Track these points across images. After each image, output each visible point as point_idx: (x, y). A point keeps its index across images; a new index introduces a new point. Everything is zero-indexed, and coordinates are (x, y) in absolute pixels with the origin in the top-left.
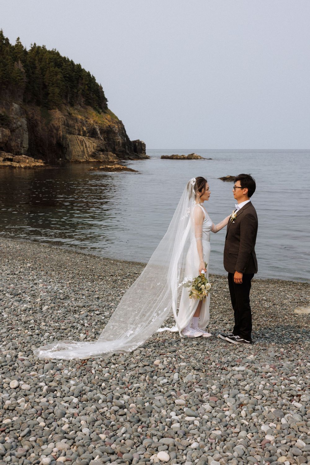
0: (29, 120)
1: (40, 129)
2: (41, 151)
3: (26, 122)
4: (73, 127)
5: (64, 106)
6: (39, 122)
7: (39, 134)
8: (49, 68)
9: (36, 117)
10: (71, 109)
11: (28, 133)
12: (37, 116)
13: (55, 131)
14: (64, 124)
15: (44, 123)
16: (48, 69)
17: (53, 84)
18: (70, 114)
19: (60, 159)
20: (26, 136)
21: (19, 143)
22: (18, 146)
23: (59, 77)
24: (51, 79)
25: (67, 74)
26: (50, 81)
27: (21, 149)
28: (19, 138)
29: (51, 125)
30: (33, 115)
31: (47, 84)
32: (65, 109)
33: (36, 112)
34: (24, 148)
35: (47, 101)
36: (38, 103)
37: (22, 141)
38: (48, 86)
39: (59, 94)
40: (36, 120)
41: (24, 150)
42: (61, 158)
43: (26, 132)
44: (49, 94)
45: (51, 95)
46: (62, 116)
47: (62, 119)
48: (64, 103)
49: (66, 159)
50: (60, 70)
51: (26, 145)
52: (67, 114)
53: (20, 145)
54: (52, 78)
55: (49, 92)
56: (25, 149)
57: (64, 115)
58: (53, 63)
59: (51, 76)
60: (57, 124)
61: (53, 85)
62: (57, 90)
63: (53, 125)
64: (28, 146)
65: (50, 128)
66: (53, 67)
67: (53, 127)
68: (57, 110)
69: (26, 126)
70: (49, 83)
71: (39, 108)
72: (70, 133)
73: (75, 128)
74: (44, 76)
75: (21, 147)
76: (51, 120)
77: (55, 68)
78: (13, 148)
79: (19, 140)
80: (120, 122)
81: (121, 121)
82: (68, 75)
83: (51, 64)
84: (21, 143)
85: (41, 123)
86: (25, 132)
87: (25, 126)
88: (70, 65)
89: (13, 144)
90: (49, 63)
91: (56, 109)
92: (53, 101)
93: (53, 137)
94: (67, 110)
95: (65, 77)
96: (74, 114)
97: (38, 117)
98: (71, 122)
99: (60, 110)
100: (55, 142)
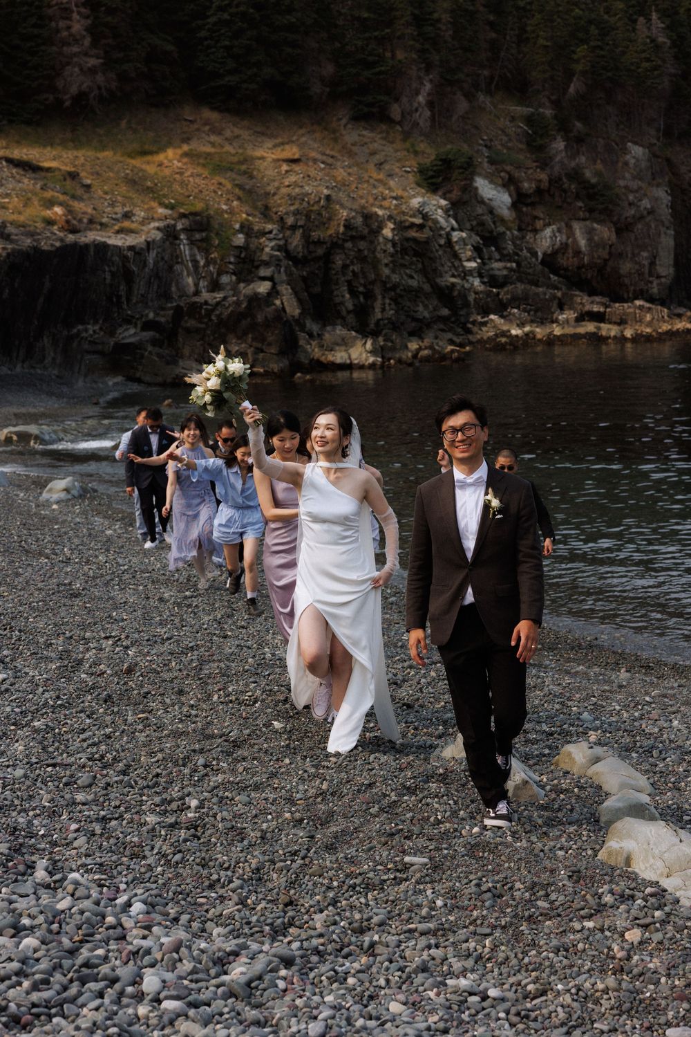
0: (677, 191)
3: (670, 198)
11: (673, 232)
20: (667, 241)
21: (646, 263)
22: (641, 274)
27: (651, 282)
28: (644, 247)
34: (659, 277)
37: (655, 257)
41: (660, 285)
43: (668, 228)
51: (666, 268)
53: (647, 271)
56: (663, 280)
64: (672, 270)
69: (669, 211)
75: (651, 274)
78: (627, 281)
79: (645, 254)
84: (652, 264)
86: (663, 229)
87: (665, 212)
89: (626, 267)
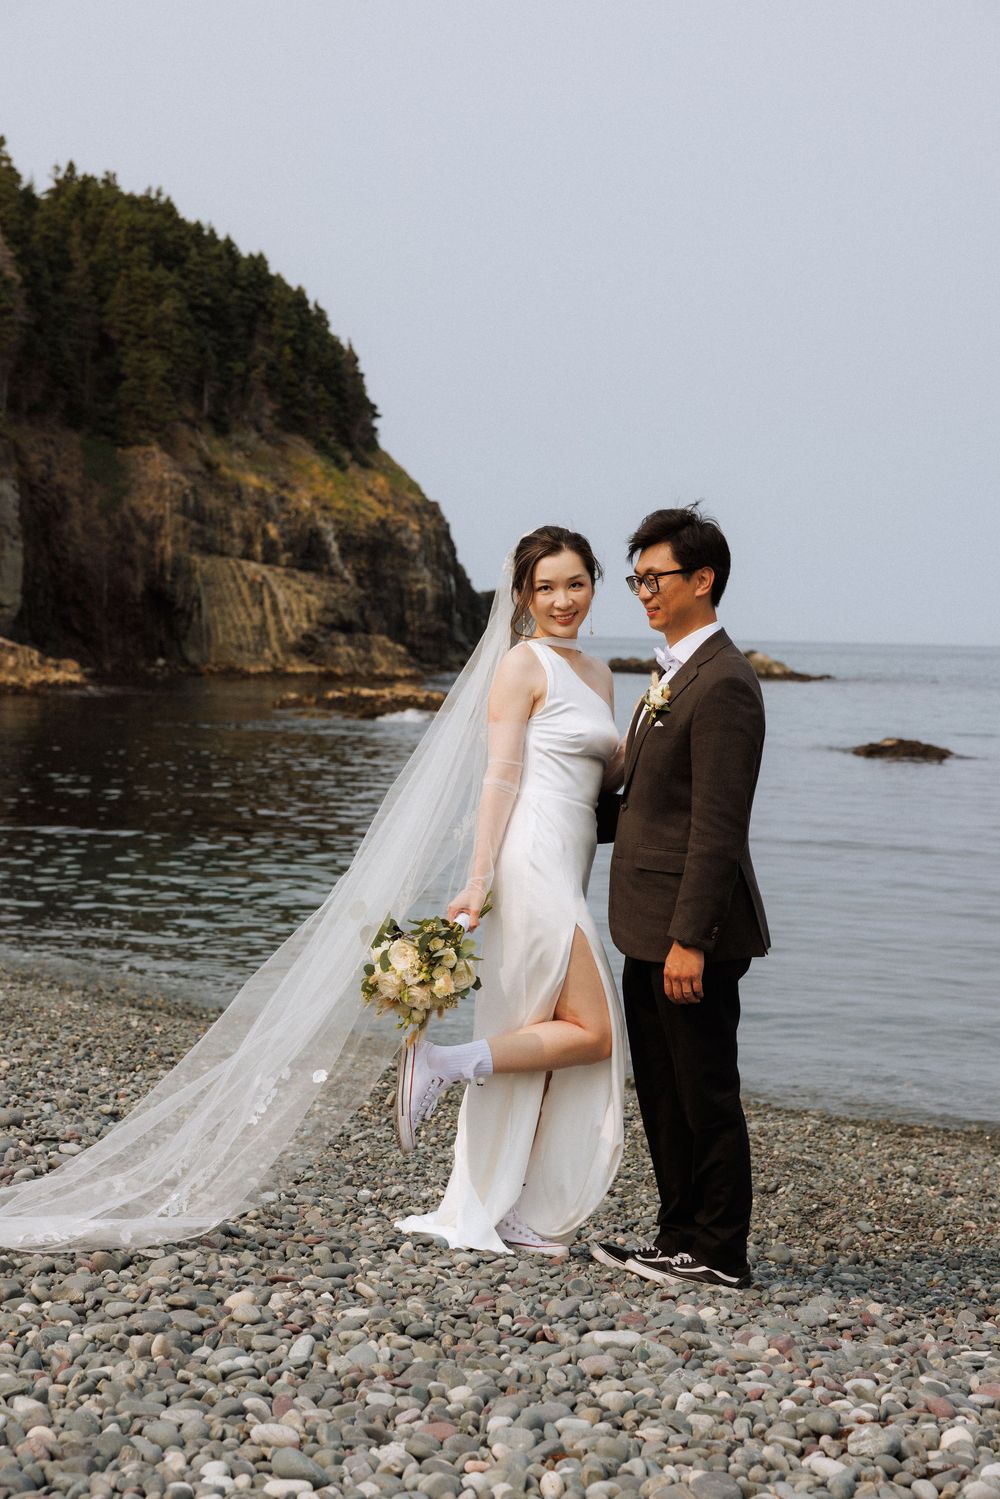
0: (29, 488)
1: (78, 529)
2: (77, 625)
3: (17, 496)
4: (224, 523)
5: (184, 431)
6: (74, 500)
7: (69, 548)
8: (128, 268)
9: (59, 477)
10: (216, 443)
11: (20, 544)
12: (65, 472)
13: (141, 539)
14: (184, 511)
15: (95, 501)
16: (124, 271)
17: (142, 337)
18: (210, 467)
19: (161, 662)
20: (13, 557)
23: (168, 305)
24: (133, 318)
25: (204, 294)
26: (129, 322)
29: (128, 514)
30: (49, 466)
31: (115, 335)
32: (191, 445)
33: (65, 455)
34: (1, 605)
35: (112, 406)
36: (74, 418)
38: (121, 343)
39: (164, 379)
40: (60, 488)
41: (2, 617)
42: (163, 655)
43: (15, 538)
44: (123, 378)
45: (133, 382)
46: (174, 475)
47: (176, 487)
48: (185, 420)
49: (185, 661)
50: (173, 277)
51: (10, 595)
52: (196, 465)
54: (137, 310)
55: (124, 370)
56: (6, 611)
57: (187, 472)
58: (144, 249)
59: (134, 301)
60: (150, 508)
61: (143, 342)
62: (158, 364)
63: (133, 510)
64: (18, 598)
65: (119, 525)
66: (145, 265)
67: (133, 523)
68: (155, 449)
69: (17, 514)
70: (125, 333)
71: (76, 438)
72: (209, 549)
73: (229, 529)
74: (103, 300)
76: (126, 491)
77: (151, 268)
80: (432, 509)
81: (435, 505)
82: (208, 301)
83: (136, 249)
85: (82, 502)
86: (8, 539)
87: (11, 515)
88: (219, 257)
90: (129, 249)
91: (148, 444)
92: (140, 407)
93: (130, 562)
94: (200, 451)
95: (193, 308)
96: (230, 466)
97: (69, 480)
98: (213, 502)
99: (169, 446)
100: (138, 586)
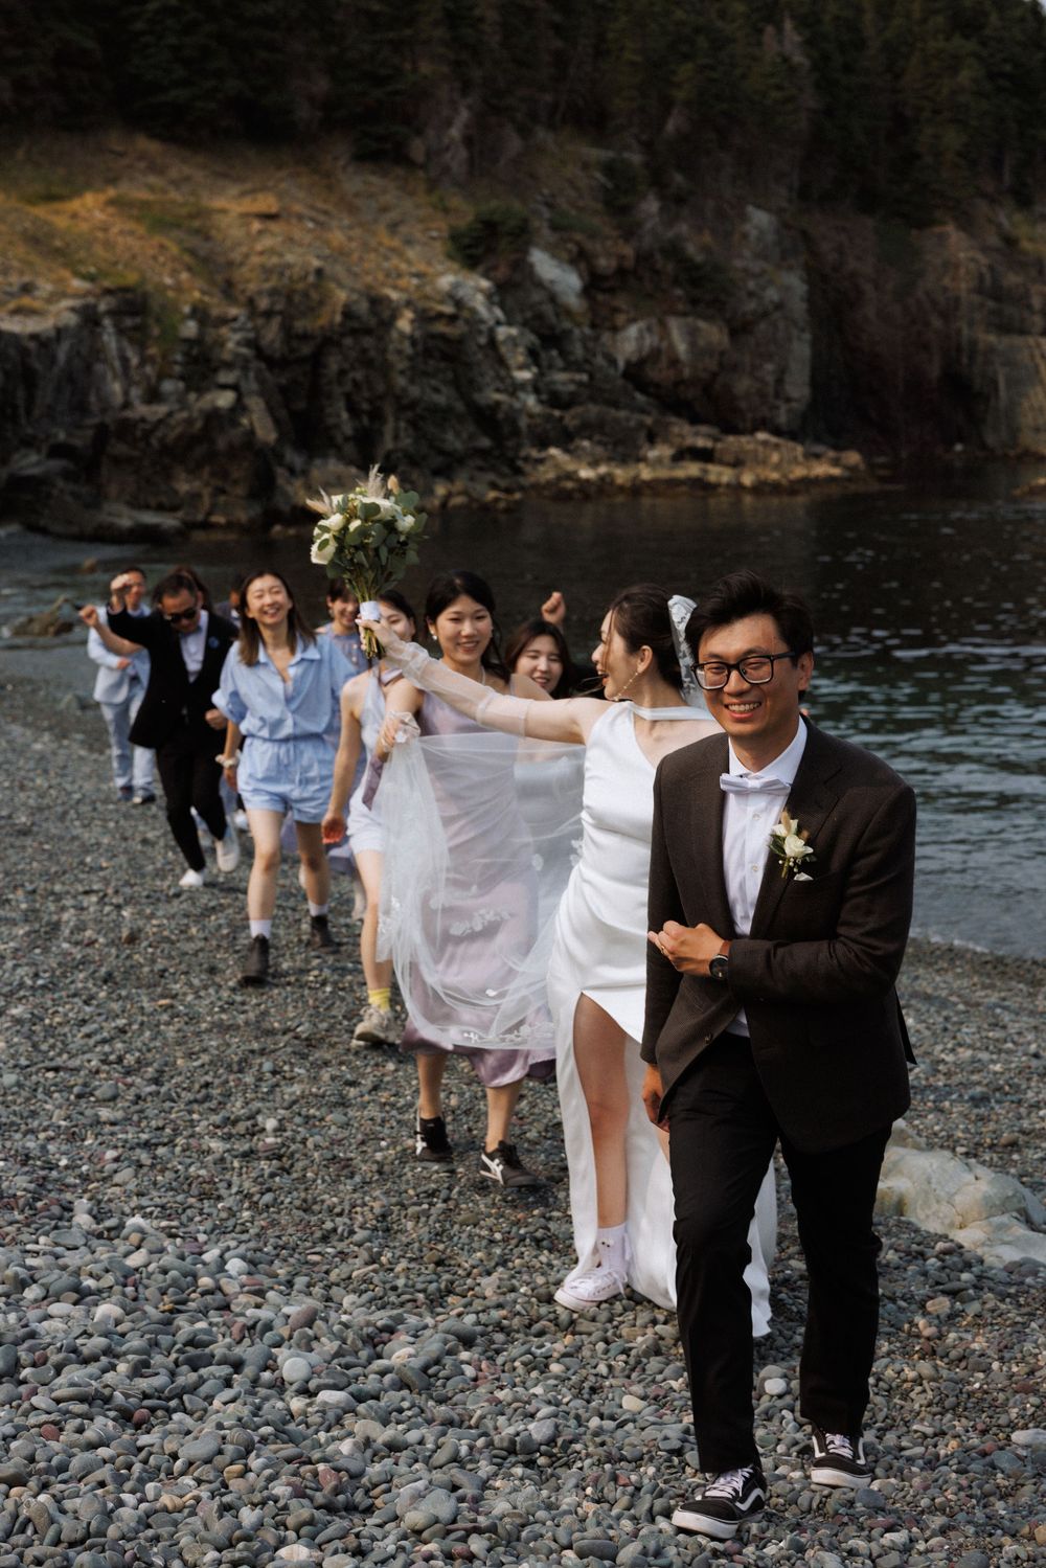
0: (817, 277)
1: (872, 317)
2: (873, 415)
3: (806, 287)
4: (1023, 301)
5: (982, 206)
6: (868, 288)
7: (863, 337)
8: (923, 40)
9: (852, 264)
10: (1018, 217)
11: (807, 336)
12: (858, 258)
13: (937, 322)
14: (980, 290)
15: (890, 286)
16: (919, 45)
17: (936, 112)
18: (1010, 242)
19: (959, 447)
20: (801, 350)
21: (770, 379)
22: (762, 395)
23: (965, 76)
24: (927, 92)
25: (1005, 60)
26: (925, 98)
27: (777, 408)
28: (769, 357)
29: (923, 297)
30: (841, 254)
31: (910, 113)
32: (990, 221)
33: (857, 241)
34: (788, 400)
35: (906, 187)
36: (867, 202)
37: (783, 371)
38: (916, 120)
39: (959, 154)
40: (853, 275)
41: (789, 411)
42: (961, 440)
43: (803, 330)
44: (919, 156)
45: (927, 160)
46: (971, 254)
47: (972, 266)
48: (984, 195)
49: (983, 446)
50: (971, 46)
51: (798, 388)
52: (993, 240)
53: (771, 390)
54: (931, 85)
55: (918, 148)
56: (794, 405)
57: (985, 249)
58: (940, 19)
59: (929, 75)
60: (945, 289)
61: (938, 118)
62: (953, 139)
63: (927, 294)
64: (806, 391)
65: (913, 310)
66: (941, 37)
67: (927, 304)
68: (950, 229)
69: (804, 306)
70: (920, 109)
71: (870, 222)
72: (1005, 328)
73: (1029, 307)
74: (897, 77)
75: (777, 395)
76: (919, 274)
77: (947, 39)
78: (743, 405)
79: (769, 367)
82: (1008, 68)
83: (931, 20)
84: (780, 381)
85: (876, 288)
86: (795, 332)
87: (799, 308)
88: (1022, 20)
89: (743, 385)
90: (924, 21)
91: (943, 223)
92: (935, 186)
93: (926, 347)
94: (999, 226)
95: (992, 76)
96: (1031, 239)
97: (862, 266)
98: (1012, 279)
99: (966, 223)
100: (934, 371)
